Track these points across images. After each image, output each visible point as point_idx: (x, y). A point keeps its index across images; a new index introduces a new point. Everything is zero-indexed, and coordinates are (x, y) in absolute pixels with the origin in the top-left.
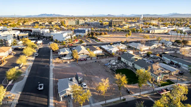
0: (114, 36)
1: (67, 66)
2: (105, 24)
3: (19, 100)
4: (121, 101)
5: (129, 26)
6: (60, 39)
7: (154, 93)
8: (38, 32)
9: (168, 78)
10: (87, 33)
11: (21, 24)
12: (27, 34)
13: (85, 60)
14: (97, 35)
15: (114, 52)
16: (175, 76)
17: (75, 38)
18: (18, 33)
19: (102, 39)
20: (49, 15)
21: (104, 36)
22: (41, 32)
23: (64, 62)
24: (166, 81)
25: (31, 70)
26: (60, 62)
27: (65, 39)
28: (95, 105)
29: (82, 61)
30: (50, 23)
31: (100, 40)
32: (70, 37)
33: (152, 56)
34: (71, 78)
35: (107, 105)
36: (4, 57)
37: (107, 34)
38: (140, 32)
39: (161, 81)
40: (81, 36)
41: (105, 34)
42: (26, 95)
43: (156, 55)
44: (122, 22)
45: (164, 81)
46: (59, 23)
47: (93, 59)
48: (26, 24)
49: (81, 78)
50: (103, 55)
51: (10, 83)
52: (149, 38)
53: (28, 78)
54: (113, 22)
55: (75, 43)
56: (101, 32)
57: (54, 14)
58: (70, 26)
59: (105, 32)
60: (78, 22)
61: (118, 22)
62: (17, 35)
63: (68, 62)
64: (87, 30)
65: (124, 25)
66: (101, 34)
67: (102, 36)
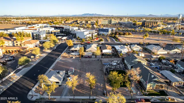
0: (138, 37)
1: (70, 61)
2: (139, 24)
3: (16, 81)
4: (90, 100)
5: (164, 27)
6: (81, 37)
7: (132, 100)
8: (68, 29)
9: (163, 89)
10: (110, 32)
11: (63, 22)
12: (59, 31)
13: (89, 57)
14: (120, 34)
15: (124, 53)
16: (177, 88)
17: (96, 36)
18: (52, 30)
19: (123, 39)
20: (91, 14)
21: (127, 36)
22: (71, 30)
23: (70, 57)
24: (159, 91)
25: (41, 61)
26: (67, 56)
27: (86, 37)
28: (65, 98)
29: (86, 57)
30: (86, 22)
31: (119, 40)
32: (91, 35)
33: (164, 61)
34: (59, 71)
35: (75, 100)
36: (29, 48)
37: (132, 34)
38: (172, 34)
39: (152, 90)
40: (104, 35)
41: (129, 34)
42: (23, 79)
43: (170, 61)
44: (157, 22)
45: (155, 91)
46: (94, 22)
47: (97, 57)
48: (67, 22)
49: (70, 72)
50: (110, 55)
51: (20, 67)
52: (179, 41)
53: (35, 66)
54: (147, 22)
55: (94, 41)
56: (124, 32)
57: (95, 14)
58: (102, 25)
59: (130, 32)
60: (110, 22)
61: (153, 22)
62: (51, 31)
63: (74, 57)
64: (110, 30)
65: (158, 26)
66: (124, 34)
67: (125, 36)
